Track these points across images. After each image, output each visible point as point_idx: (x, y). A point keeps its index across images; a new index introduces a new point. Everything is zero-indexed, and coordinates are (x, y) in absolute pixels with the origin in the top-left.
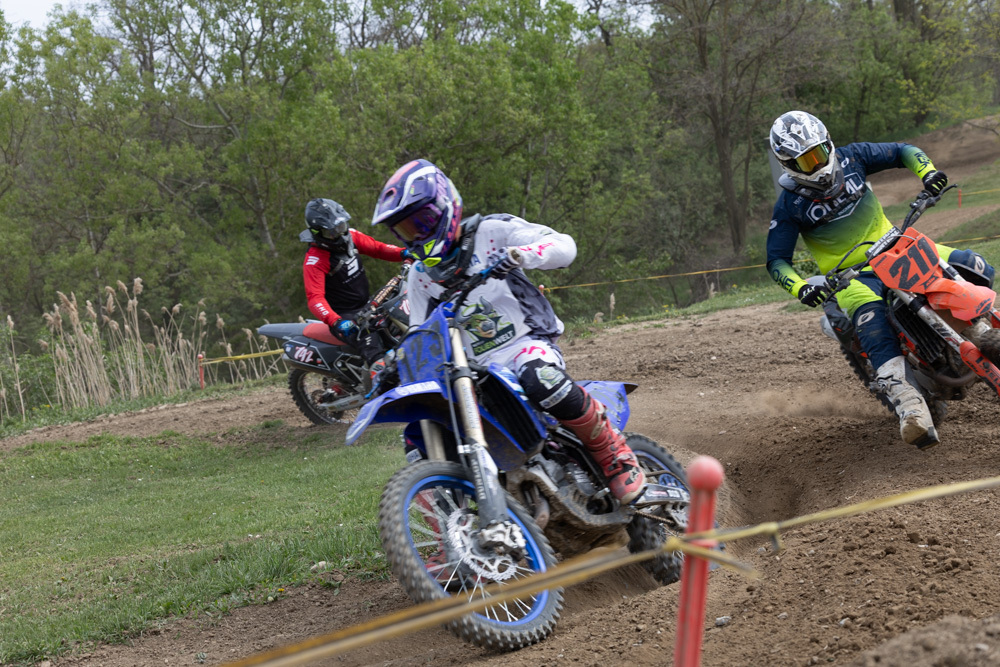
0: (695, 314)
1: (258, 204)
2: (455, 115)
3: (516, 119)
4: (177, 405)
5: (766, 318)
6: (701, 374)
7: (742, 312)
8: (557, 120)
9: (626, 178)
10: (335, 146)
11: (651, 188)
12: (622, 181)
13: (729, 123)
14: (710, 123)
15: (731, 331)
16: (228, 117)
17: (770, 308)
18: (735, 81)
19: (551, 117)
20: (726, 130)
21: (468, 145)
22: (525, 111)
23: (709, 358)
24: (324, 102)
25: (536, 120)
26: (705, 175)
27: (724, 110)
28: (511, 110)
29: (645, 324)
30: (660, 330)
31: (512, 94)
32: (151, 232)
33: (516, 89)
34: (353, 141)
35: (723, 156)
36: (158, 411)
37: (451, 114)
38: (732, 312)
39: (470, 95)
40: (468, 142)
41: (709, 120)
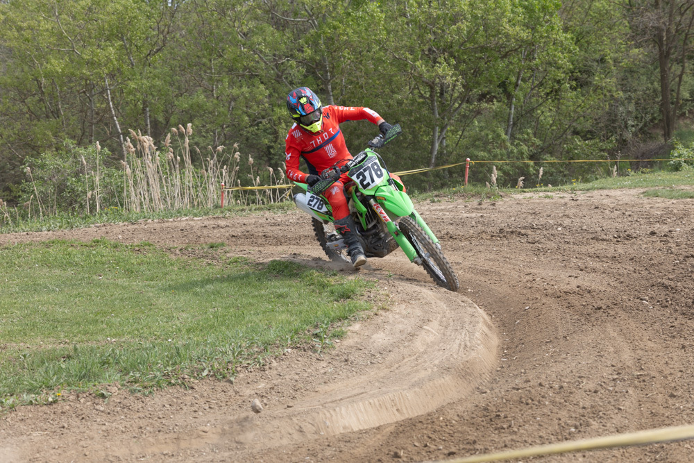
0: (581, 190)
1: (327, 76)
2: (467, 26)
3: (510, 32)
4: (195, 218)
5: (626, 199)
6: (539, 242)
7: (612, 193)
8: (541, 37)
9: (597, 80)
10: (379, 42)
11: (614, 89)
12: (595, 83)
13: (670, 48)
14: (657, 47)
15: (593, 207)
16: (311, 13)
17: (634, 192)
18: (678, 18)
19: (536, 34)
20: (668, 53)
21: (477, 48)
22: (517, 28)
23: (557, 228)
24: (373, 11)
25: (525, 35)
26: (656, 83)
27: (668, 38)
28: (507, 26)
29: (541, 194)
30: (547, 200)
31: (509, 14)
32: (245, 89)
33: (513, 12)
34: (391, 40)
35: (663, 71)
36: (180, 221)
37: (464, 26)
38: (605, 192)
39: (479, 14)
40: (476, 46)
41: (657, 45)
